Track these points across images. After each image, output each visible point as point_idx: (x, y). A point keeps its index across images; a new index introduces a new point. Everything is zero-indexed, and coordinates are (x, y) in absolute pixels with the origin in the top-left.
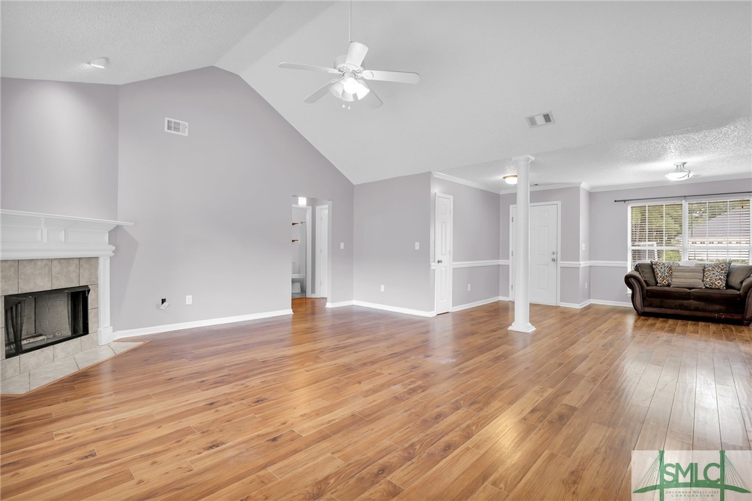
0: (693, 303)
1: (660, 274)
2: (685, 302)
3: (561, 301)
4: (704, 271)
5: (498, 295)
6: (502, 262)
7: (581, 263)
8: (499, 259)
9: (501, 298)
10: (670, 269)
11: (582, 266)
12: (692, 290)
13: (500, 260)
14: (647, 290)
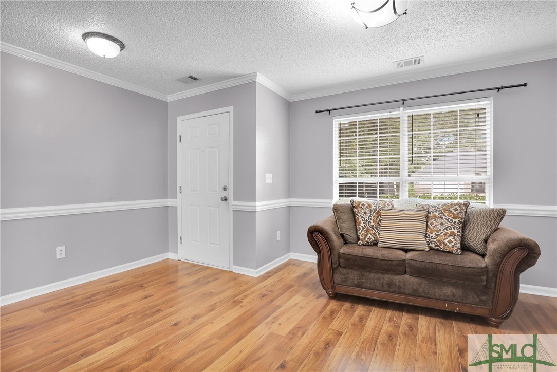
0: (409, 280)
1: (362, 224)
2: (397, 279)
3: (235, 264)
4: (427, 217)
5: (167, 251)
6: (169, 202)
7: (258, 204)
8: (167, 198)
9: (170, 256)
10: (379, 214)
11: (258, 209)
12: (410, 255)
13: (168, 200)
14: (339, 256)
